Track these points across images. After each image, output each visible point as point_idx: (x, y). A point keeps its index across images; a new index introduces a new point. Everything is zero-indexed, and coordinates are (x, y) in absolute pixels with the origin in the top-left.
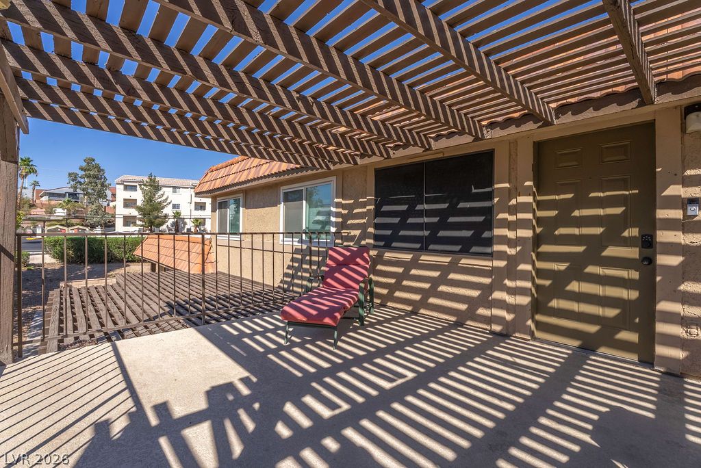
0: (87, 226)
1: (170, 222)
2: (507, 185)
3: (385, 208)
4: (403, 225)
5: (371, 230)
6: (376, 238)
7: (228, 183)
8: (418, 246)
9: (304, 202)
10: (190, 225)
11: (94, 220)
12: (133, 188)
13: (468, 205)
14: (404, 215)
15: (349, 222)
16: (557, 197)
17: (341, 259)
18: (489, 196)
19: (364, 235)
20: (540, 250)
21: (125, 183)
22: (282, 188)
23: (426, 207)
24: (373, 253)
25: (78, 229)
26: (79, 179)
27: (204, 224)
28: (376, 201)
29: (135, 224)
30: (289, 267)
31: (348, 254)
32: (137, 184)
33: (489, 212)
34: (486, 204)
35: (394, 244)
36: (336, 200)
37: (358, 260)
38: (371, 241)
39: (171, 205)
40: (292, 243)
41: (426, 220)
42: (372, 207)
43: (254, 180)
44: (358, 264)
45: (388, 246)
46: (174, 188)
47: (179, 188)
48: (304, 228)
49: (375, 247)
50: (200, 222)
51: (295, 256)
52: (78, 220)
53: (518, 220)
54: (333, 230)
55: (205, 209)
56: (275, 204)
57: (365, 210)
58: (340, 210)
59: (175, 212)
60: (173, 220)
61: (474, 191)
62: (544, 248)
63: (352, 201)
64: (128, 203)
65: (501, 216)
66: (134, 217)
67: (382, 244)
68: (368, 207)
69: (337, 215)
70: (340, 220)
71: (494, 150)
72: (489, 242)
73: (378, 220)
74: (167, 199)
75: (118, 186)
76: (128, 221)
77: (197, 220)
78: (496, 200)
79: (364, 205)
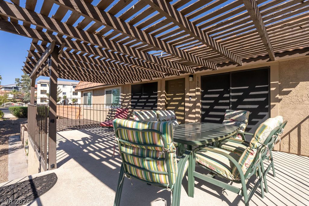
0: (24, 102)
1: (62, 100)
2: (160, 91)
3: (134, 97)
4: (138, 102)
5: (130, 103)
6: (132, 106)
7: (87, 87)
8: (141, 108)
9: (112, 94)
10: (71, 102)
11: (27, 99)
12: (45, 85)
13: (153, 96)
14: (138, 99)
15: (125, 101)
16: (170, 95)
17: (120, 112)
18: (156, 94)
19: (128, 105)
20: (167, 108)
21: (41, 83)
22: (105, 89)
23: (143, 97)
24: (130, 110)
25: (20, 103)
26: (21, 81)
27: (77, 101)
28: (131, 94)
29: (46, 101)
30: (108, 116)
31: (122, 110)
32: (47, 84)
33: (156, 98)
34: (156, 96)
35: (136, 107)
36: (121, 94)
37: (125, 112)
38: (130, 107)
39: (62, 93)
40: (108, 108)
41: (143, 100)
42: (131, 96)
43: (96, 86)
44: (125, 113)
45: (135, 108)
46: (64, 85)
47: (66, 85)
48: (112, 103)
49: (131, 108)
50: (75, 101)
51: (110, 112)
52: (19, 99)
53: (162, 100)
54: (120, 103)
55: (77, 95)
56: (103, 95)
57: (129, 97)
58: (122, 97)
59: (64, 96)
60: (63, 100)
61: (154, 93)
62: (168, 108)
63: (125, 95)
64: (43, 92)
65: (159, 99)
66: (46, 98)
67: (133, 107)
68: (130, 96)
69: (122, 99)
70: (122, 100)
71: (157, 82)
72: (156, 106)
73: (132, 100)
74: (60, 90)
75: (38, 85)
76: (42, 100)
77: (74, 99)
78: (158, 95)
79: (128, 96)
